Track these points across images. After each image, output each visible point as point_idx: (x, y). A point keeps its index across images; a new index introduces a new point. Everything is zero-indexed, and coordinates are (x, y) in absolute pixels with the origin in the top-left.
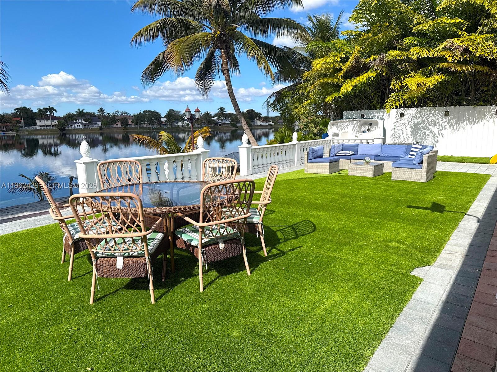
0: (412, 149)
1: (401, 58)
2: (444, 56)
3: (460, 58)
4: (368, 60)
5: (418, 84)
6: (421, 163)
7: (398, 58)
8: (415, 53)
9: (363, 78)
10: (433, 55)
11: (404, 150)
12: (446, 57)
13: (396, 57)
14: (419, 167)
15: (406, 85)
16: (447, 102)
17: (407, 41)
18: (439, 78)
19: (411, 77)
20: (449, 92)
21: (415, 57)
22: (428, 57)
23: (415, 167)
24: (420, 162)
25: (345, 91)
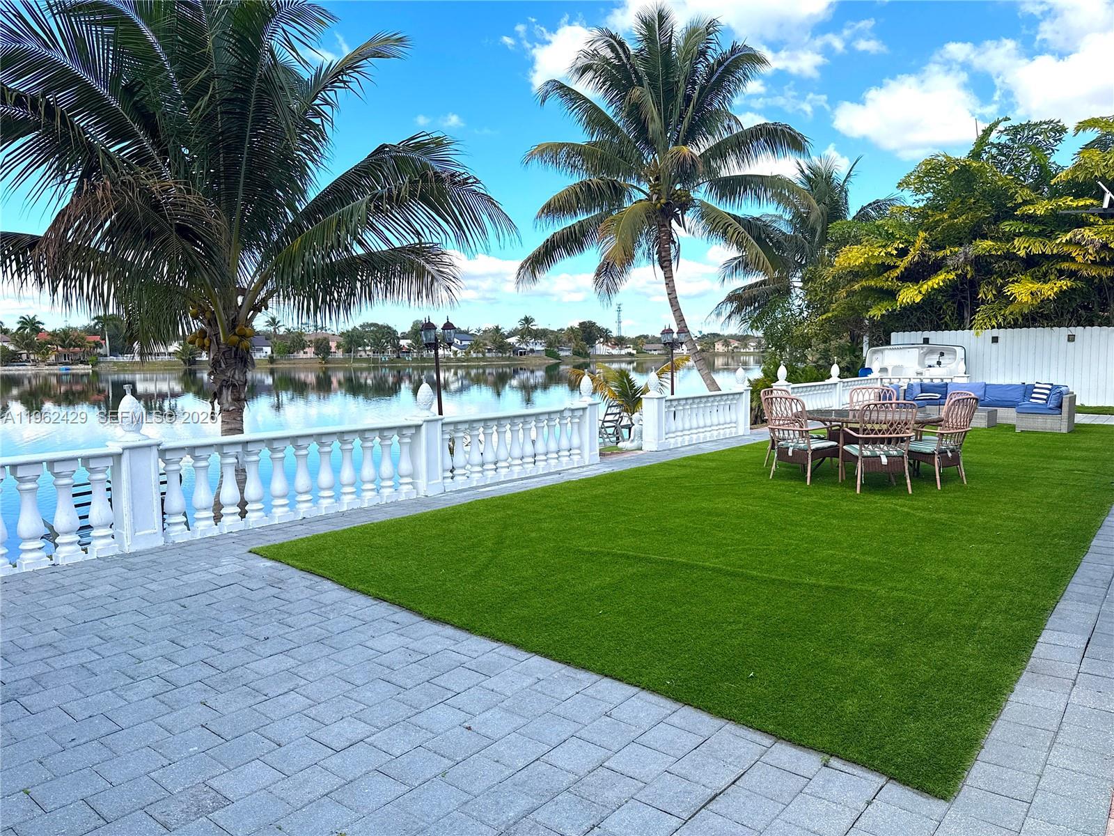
0: (1035, 390)
1: (999, 253)
2: (1071, 253)
3: (1095, 257)
4: (941, 254)
5: (1032, 293)
6: (1060, 407)
7: (994, 253)
8: (1022, 248)
9: (937, 281)
10: (1052, 251)
11: (1022, 392)
12: (1074, 255)
13: (989, 251)
14: (1057, 412)
15: (1012, 294)
16: (1070, 320)
17: (1006, 226)
18: (1065, 284)
19: (1017, 281)
20: (1074, 305)
21: (1022, 253)
22: (1044, 253)
23: (1050, 411)
24: (1059, 405)
25: (908, 300)
